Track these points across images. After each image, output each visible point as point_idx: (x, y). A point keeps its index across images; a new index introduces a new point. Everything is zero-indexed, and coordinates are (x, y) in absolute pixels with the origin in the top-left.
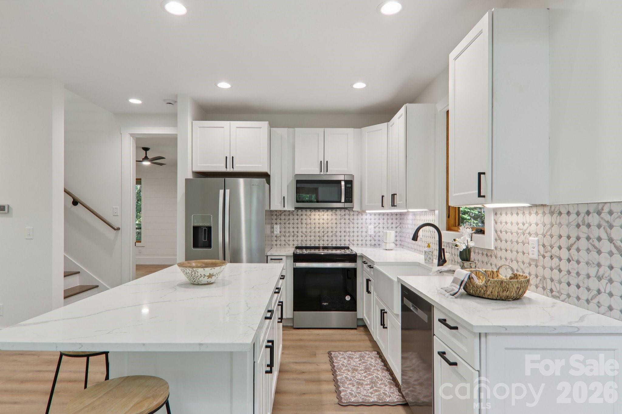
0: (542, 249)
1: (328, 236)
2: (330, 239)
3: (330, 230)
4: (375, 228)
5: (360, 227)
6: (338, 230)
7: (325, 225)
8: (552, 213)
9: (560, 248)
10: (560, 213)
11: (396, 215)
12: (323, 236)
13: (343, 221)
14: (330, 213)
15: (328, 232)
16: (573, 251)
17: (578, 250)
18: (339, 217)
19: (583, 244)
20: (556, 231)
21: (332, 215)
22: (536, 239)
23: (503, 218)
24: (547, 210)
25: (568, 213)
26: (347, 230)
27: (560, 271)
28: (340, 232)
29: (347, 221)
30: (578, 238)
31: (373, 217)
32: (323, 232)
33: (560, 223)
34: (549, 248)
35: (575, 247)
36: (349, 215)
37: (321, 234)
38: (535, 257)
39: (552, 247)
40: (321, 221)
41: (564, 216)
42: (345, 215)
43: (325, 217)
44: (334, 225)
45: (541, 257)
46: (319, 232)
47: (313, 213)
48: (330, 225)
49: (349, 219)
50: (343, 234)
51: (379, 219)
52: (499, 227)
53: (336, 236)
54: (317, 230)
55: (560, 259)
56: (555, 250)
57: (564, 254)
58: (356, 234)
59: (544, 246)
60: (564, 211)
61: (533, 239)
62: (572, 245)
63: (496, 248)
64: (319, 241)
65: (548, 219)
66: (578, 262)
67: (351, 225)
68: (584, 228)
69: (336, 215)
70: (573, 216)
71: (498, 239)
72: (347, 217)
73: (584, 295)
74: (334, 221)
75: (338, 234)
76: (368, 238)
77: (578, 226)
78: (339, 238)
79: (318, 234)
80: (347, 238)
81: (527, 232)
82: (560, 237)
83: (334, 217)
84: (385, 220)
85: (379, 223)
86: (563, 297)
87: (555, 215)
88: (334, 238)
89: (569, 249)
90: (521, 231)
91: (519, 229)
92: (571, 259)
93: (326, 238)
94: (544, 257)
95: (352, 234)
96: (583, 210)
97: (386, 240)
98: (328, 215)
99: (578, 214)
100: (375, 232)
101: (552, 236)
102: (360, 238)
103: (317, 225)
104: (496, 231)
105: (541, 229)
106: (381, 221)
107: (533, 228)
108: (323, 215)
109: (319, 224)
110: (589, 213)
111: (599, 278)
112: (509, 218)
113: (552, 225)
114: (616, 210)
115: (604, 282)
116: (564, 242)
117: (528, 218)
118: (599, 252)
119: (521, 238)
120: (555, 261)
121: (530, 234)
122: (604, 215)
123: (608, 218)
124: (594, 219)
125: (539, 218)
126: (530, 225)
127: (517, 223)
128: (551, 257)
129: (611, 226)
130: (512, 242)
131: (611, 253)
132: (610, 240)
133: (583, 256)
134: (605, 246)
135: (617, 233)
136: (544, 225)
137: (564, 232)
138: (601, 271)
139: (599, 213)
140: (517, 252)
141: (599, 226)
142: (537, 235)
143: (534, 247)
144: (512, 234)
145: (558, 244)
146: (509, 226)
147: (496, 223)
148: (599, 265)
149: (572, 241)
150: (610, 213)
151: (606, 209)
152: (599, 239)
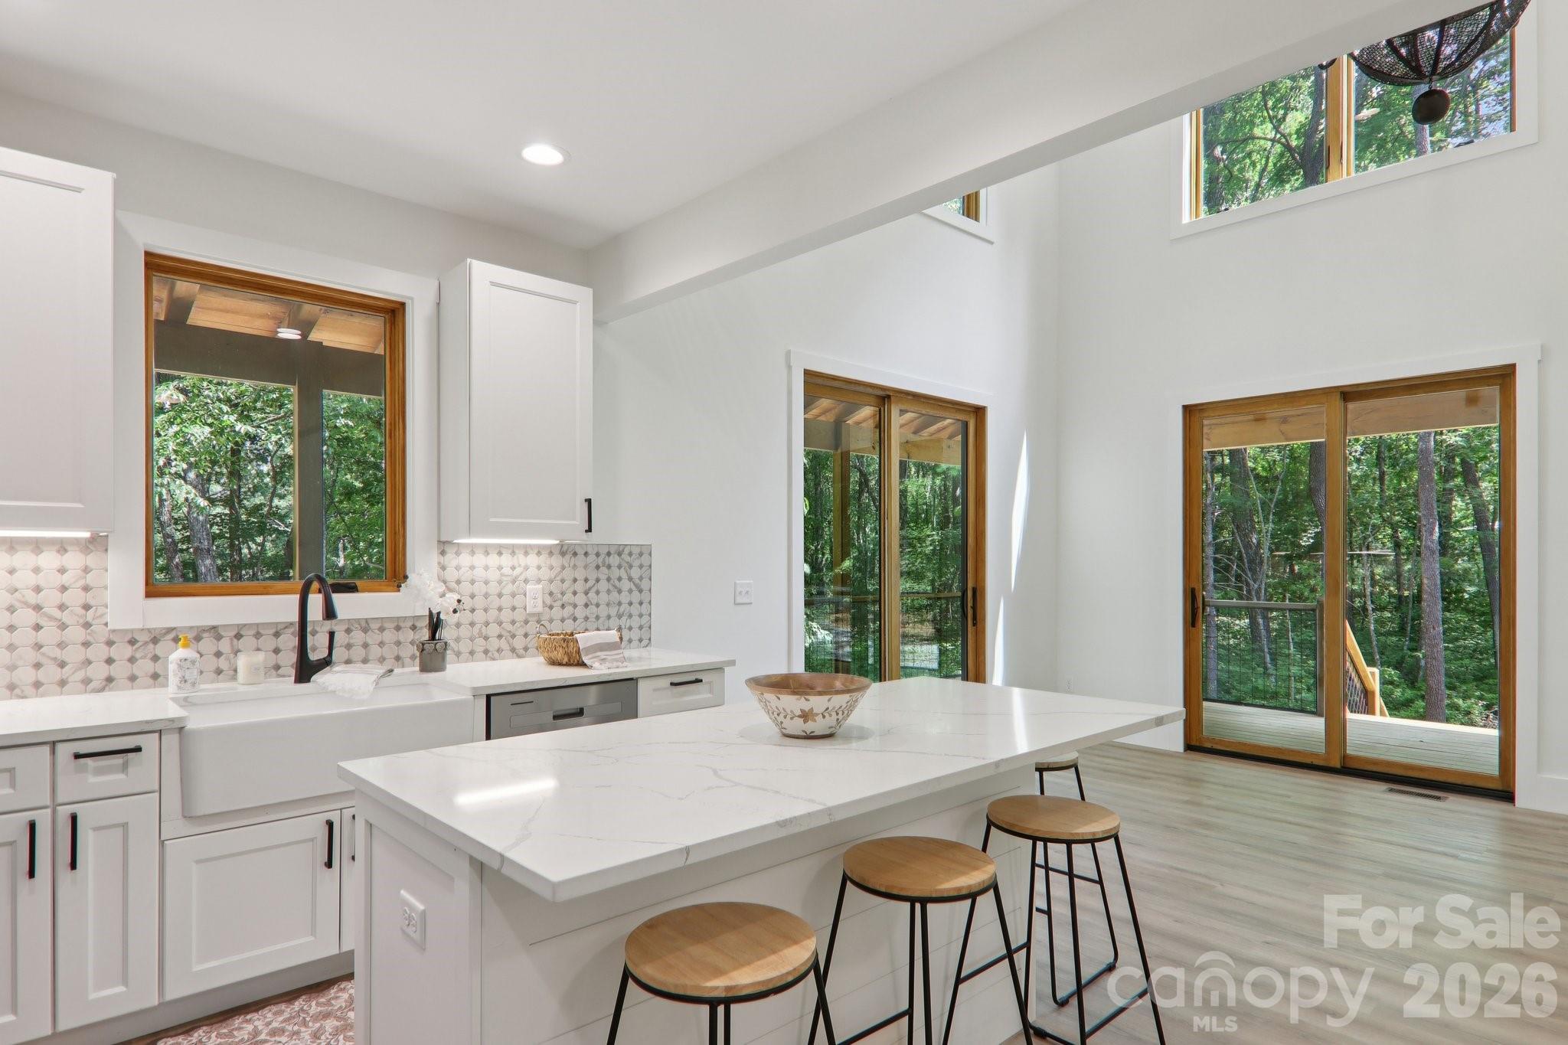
0: (549, 601)
8: (563, 554)
9: (575, 593)
10: (575, 554)
16: (592, 595)
17: (598, 592)
19: (603, 585)
20: (568, 574)
22: (538, 586)
23: (465, 559)
24: (556, 550)
25: (586, 554)
27: (575, 619)
30: (598, 580)
33: (575, 565)
34: (560, 596)
35: (594, 590)
38: (539, 609)
39: (563, 594)
41: (581, 557)
45: (547, 609)
55: (575, 606)
56: (568, 595)
57: (580, 599)
59: (551, 594)
60: (581, 552)
61: (533, 588)
62: (590, 589)
65: (556, 561)
66: (598, 605)
68: (604, 569)
70: (592, 558)
77: (598, 567)
81: (522, 578)
82: (575, 580)
87: (568, 557)
89: (586, 593)
90: (509, 578)
91: (502, 575)
92: (589, 603)
94: (551, 607)
96: (604, 551)
99: (598, 555)
101: (563, 581)
105: (546, 574)
107: (532, 573)
110: (609, 554)
111: (620, 616)
112: (479, 560)
113: (563, 568)
114: (636, 551)
115: (624, 618)
116: (580, 586)
117: (521, 559)
118: (620, 591)
119: (509, 589)
120: (569, 609)
121: (526, 581)
122: (625, 556)
123: (628, 559)
124: (614, 560)
125: (543, 559)
126: (526, 568)
127: (500, 568)
128: (563, 606)
129: (631, 567)
130: (486, 596)
131: (630, 591)
132: (630, 579)
133: (604, 598)
134: (626, 585)
135: (635, 573)
136: (551, 568)
137: (580, 574)
138: (622, 609)
139: (620, 554)
140: (500, 609)
141: (619, 567)
142: (539, 581)
143: (534, 598)
144: (486, 583)
145: (572, 590)
146: (479, 573)
147: (443, 568)
148: (620, 604)
149: (590, 583)
150: (630, 554)
151: (627, 551)
152: (620, 579)
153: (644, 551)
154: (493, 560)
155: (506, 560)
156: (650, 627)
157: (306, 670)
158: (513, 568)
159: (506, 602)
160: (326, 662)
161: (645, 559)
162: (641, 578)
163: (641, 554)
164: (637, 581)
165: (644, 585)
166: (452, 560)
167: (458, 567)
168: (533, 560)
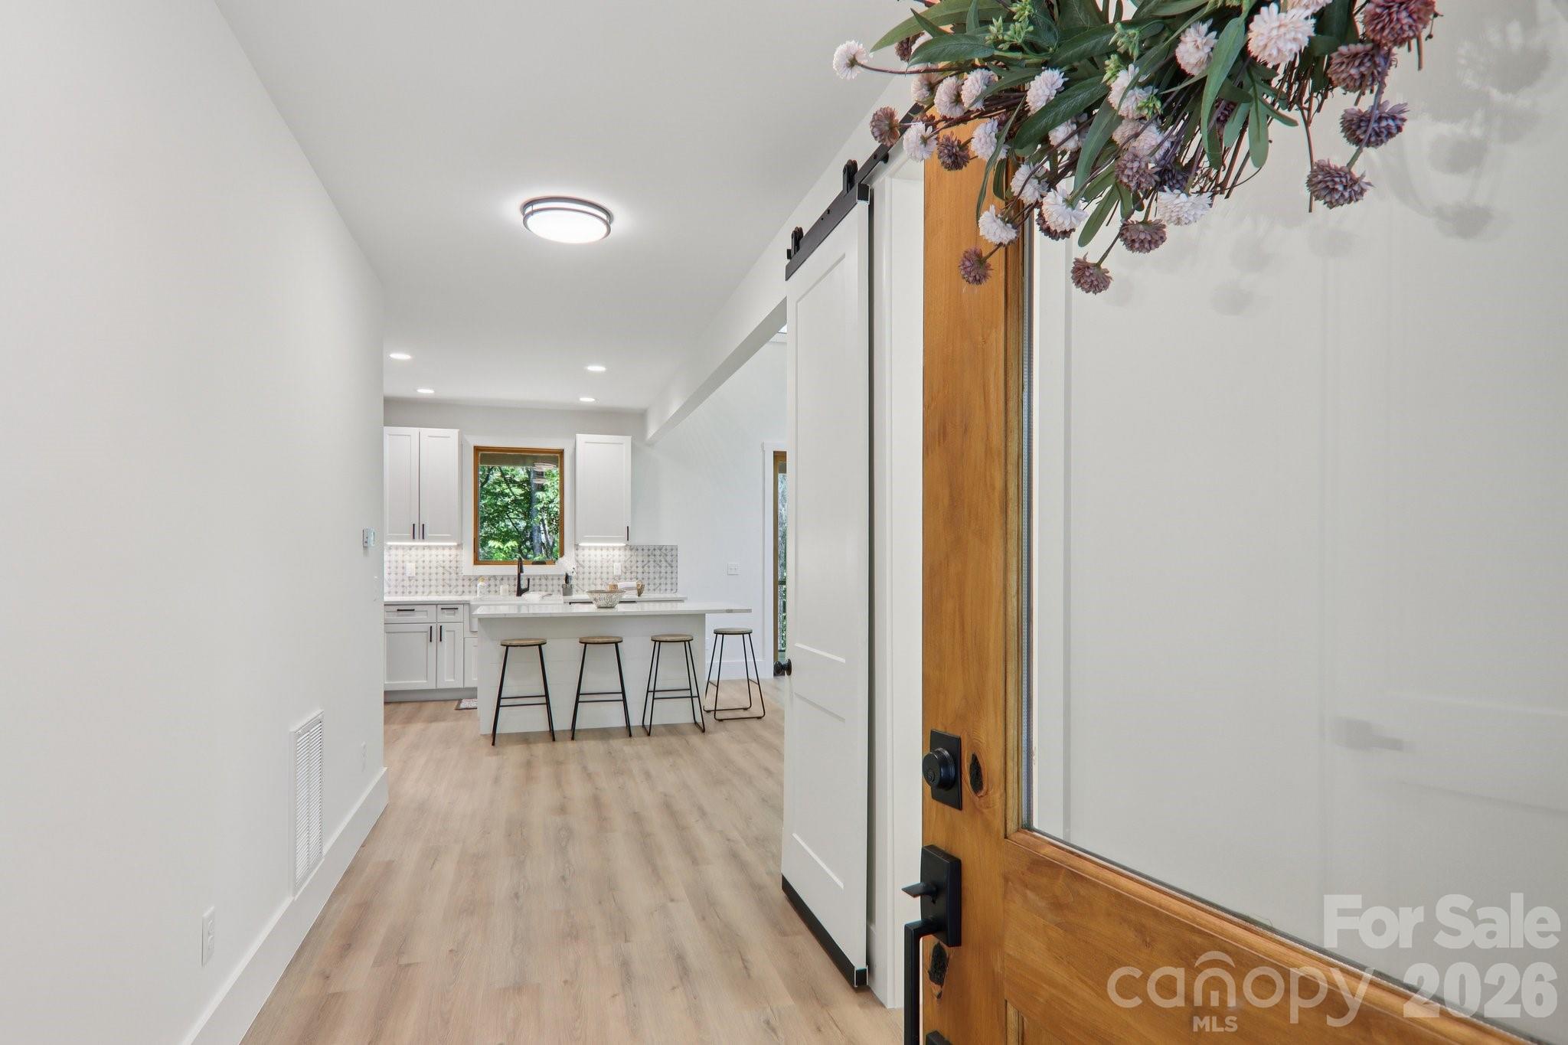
0: (624, 570)
8: (631, 550)
9: (637, 567)
10: (637, 550)
16: (646, 568)
17: (649, 567)
19: (652, 564)
20: (634, 559)
22: (619, 564)
23: (586, 552)
24: (628, 548)
25: (643, 550)
30: (649, 562)
33: (637, 555)
34: (629, 568)
35: (646, 566)
38: (618, 575)
39: (631, 567)
41: (640, 550)
45: (623, 574)
52: (580, 558)
55: (637, 573)
56: (634, 568)
57: (640, 570)
59: (625, 567)
60: (640, 549)
61: (616, 565)
65: (628, 553)
66: (649, 573)
68: (652, 557)
70: (646, 551)
71: (580, 566)
73: (652, 588)
77: (649, 556)
81: (612, 560)
82: (637, 561)
87: (634, 551)
89: (643, 567)
90: (606, 560)
91: (603, 559)
92: (644, 572)
94: (625, 573)
96: (652, 548)
99: (649, 550)
101: (631, 562)
104: (577, 561)
105: (623, 558)
107: (616, 558)
110: (654, 549)
111: (660, 578)
112: (592, 552)
113: (631, 556)
114: (669, 548)
115: (663, 579)
116: (640, 564)
117: (611, 552)
118: (660, 567)
119: (605, 565)
120: (634, 574)
121: (614, 561)
122: (663, 551)
123: (665, 552)
124: (657, 552)
125: (622, 552)
126: (614, 556)
127: (602, 556)
128: (631, 573)
129: (666, 555)
130: (596, 567)
131: (666, 567)
132: (666, 561)
133: (652, 569)
134: (664, 564)
135: (669, 558)
136: (625, 556)
137: (640, 559)
138: (662, 575)
139: (660, 550)
140: (602, 573)
141: (660, 555)
142: (620, 561)
143: (617, 569)
144: (596, 562)
145: (635, 565)
146: (593, 558)
147: (577, 556)
148: (660, 572)
149: (645, 562)
150: (666, 549)
151: (664, 548)
152: (660, 561)
153: (674, 548)
154: (599, 552)
155: (605, 552)
156: (677, 585)
157: (520, 592)
158: (608, 556)
159: (605, 570)
160: (527, 590)
161: (674, 552)
162: (672, 561)
163: (672, 550)
164: (670, 562)
165: (674, 564)
166: (580, 552)
167: (583, 556)
168: (617, 552)
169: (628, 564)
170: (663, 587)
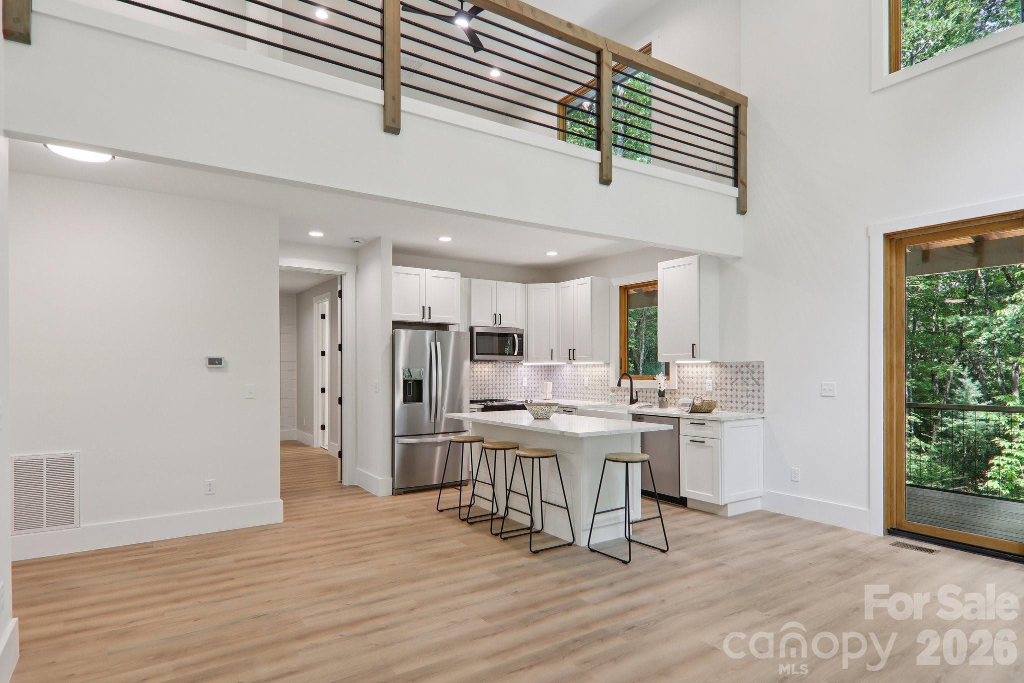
0: (715, 386)
1: (488, 389)
2: (491, 391)
3: (491, 382)
4: (528, 379)
5: (516, 379)
6: (498, 382)
7: (487, 378)
8: (721, 366)
9: (726, 384)
10: (726, 367)
11: (545, 367)
12: (485, 389)
13: (501, 374)
14: (490, 365)
15: (488, 385)
16: (734, 385)
17: (737, 384)
18: (498, 369)
19: (739, 381)
20: (723, 375)
21: (492, 367)
22: (711, 380)
23: (686, 369)
24: (718, 365)
25: (731, 367)
26: (505, 382)
27: (726, 396)
28: (499, 384)
29: (505, 373)
30: (737, 379)
31: (526, 369)
32: (485, 385)
33: (726, 371)
34: (720, 385)
35: (735, 383)
36: (507, 367)
37: (483, 387)
38: (711, 390)
39: (721, 384)
40: (483, 374)
41: (729, 368)
42: (503, 367)
43: (487, 369)
44: (494, 378)
45: (714, 390)
46: (481, 385)
47: (476, 365)
48: (490, 378)
49: (507, 371)
50: (502, 386)
51: (531, 371)
52: (681, 375)
53: (496, 389)
54: (479, 383)
55: (726, 390)
56: (724, 386)
57: (729, 387)
58: (512, 386)
59: (716, 384)
60: (729, 366)
61: (709, 381)
62: (733, 382)
63: (679, 388)
64: (481, 394)
65: (718, 369)
66: (737, 390)
67: (509, 378)
68: (740, 374)
69: (496, 367)
70: (734, 369)
71: (681, 381)
72: (505, 369)
73: (740, 405)
74: (494, 374)
75: (498, 387)
76: (523, 390)
77: (737, 373)
78: (498, 391)
79: (479, 387)
80: (505, 390)
81: (705, 376)
82: (726, 378)
83: (494, 369)
84: (536, 372)
85: (531, 375)
86: (729, 409)
87: (723, 368)
88: (494, 391)
89: (731, 384)
90: (700, 377)
91: (698, 375)
92: (732, 389)
93: (487, 391)
94: (716, 390)
95: (509, 387)
96: (739, 365)
97: (547, 390)
98: (488, 367)
99: (737, 367)
100: (528, 384)
101: (721, 378)
102: (516, 390)
103: (479, 378)
104: (679, 378)
105: (714, 375)
106: (533, 373)
107: (709, 374)
108: (485, 367)
109: (481, 376)
110: (742, 366)
111: (748, 397)
112: (690, 369)
113: (721, 373)
114: (756, 365)
115: (750, 398)
116: (728, 381)
117: (705, 369)
118: (748, 385)
119: (700, 381)
120: (724, 391)
121: (706, 378)
122: (750, 368)
123: (752, 369)
124: (745, 369)
125: (713, 369)
126: (707, 373)
127: (697, 372)
128: (721, 390)
129: (753, 373)
130: (692, 383)
131: (753, 385)
132: (753, 379)
133: (739, 387)
134: (751, 381)
135: (756, 376)
136: (716, 373)
137: (729, 376)
138: (749, 393)
139: (747, 367)
140: (697, 389)
141: (747, 373)
142: (711, 378)
143: (709, 385)
144: (693, 378)
145: (725, 382)
146: (690, 374)
147: (679, 372)
148: (748, 390)
149: (733, 380)
150: (753, 366)
151: (751, 365)
152: (748, 378)
153: (760, 365)
154: (695, 369)
155: (699, 369)
156: (764, 404)
158: (702, 373)
159: (699, 386)
160: (637, 400)
161: (761, 369)
162: (759, 379)
163: (759, 366)
164: (757, 380)
165: (760, 382)
166: (681, 369)
167: (683, 372)
168: (709, 369)
169: (718, 382)
170: (750, 406)
